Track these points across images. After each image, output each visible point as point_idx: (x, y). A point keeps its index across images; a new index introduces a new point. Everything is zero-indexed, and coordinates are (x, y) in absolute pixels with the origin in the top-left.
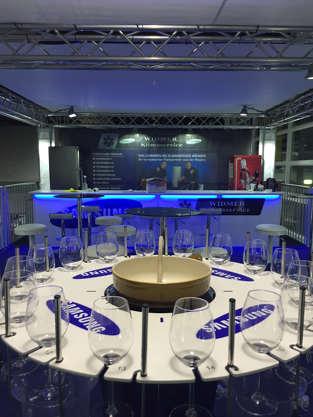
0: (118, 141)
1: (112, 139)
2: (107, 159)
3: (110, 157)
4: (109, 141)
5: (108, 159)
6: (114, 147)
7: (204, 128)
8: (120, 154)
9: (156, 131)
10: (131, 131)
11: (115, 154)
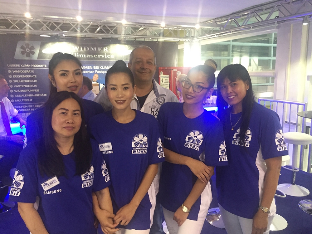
0: (40, 50)
1: (33, 48)
2: (27, 71)
3: (31, 70)
4: (28, 50)
5: (29, 72)
6: (35, 57)
7: (135, 39)
8: (44, 65)
9: (84, 40)
10: (56, 38)
11: (38, 66)
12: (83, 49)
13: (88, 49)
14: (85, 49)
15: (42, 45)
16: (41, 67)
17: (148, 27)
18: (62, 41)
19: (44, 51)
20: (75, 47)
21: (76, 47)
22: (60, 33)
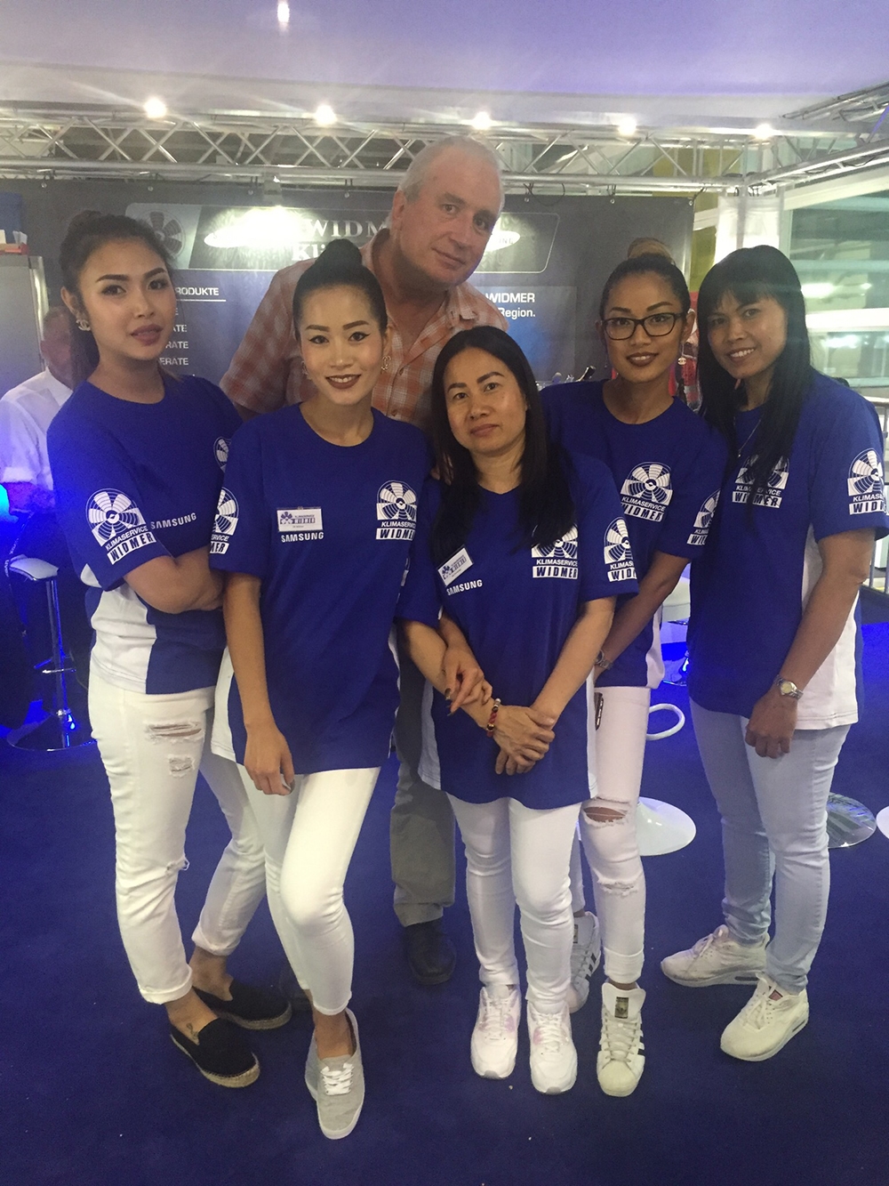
0: (197, 236)
1: (175, 228)
6: (184, 258)
7: (530, 188)
8: (211, 289)
9: (347, 196)
10: (251, 193)
11: (191, 291)
12: (342, 229)
13: (360, 229)
14: (348, 229)
15: (207, 218)
16: (201, 297)
17: (580, 142)
18: (271, 204)
19: (210, 240)
20: (313, 223)
21: (318, 221)
22: (263, 173)
